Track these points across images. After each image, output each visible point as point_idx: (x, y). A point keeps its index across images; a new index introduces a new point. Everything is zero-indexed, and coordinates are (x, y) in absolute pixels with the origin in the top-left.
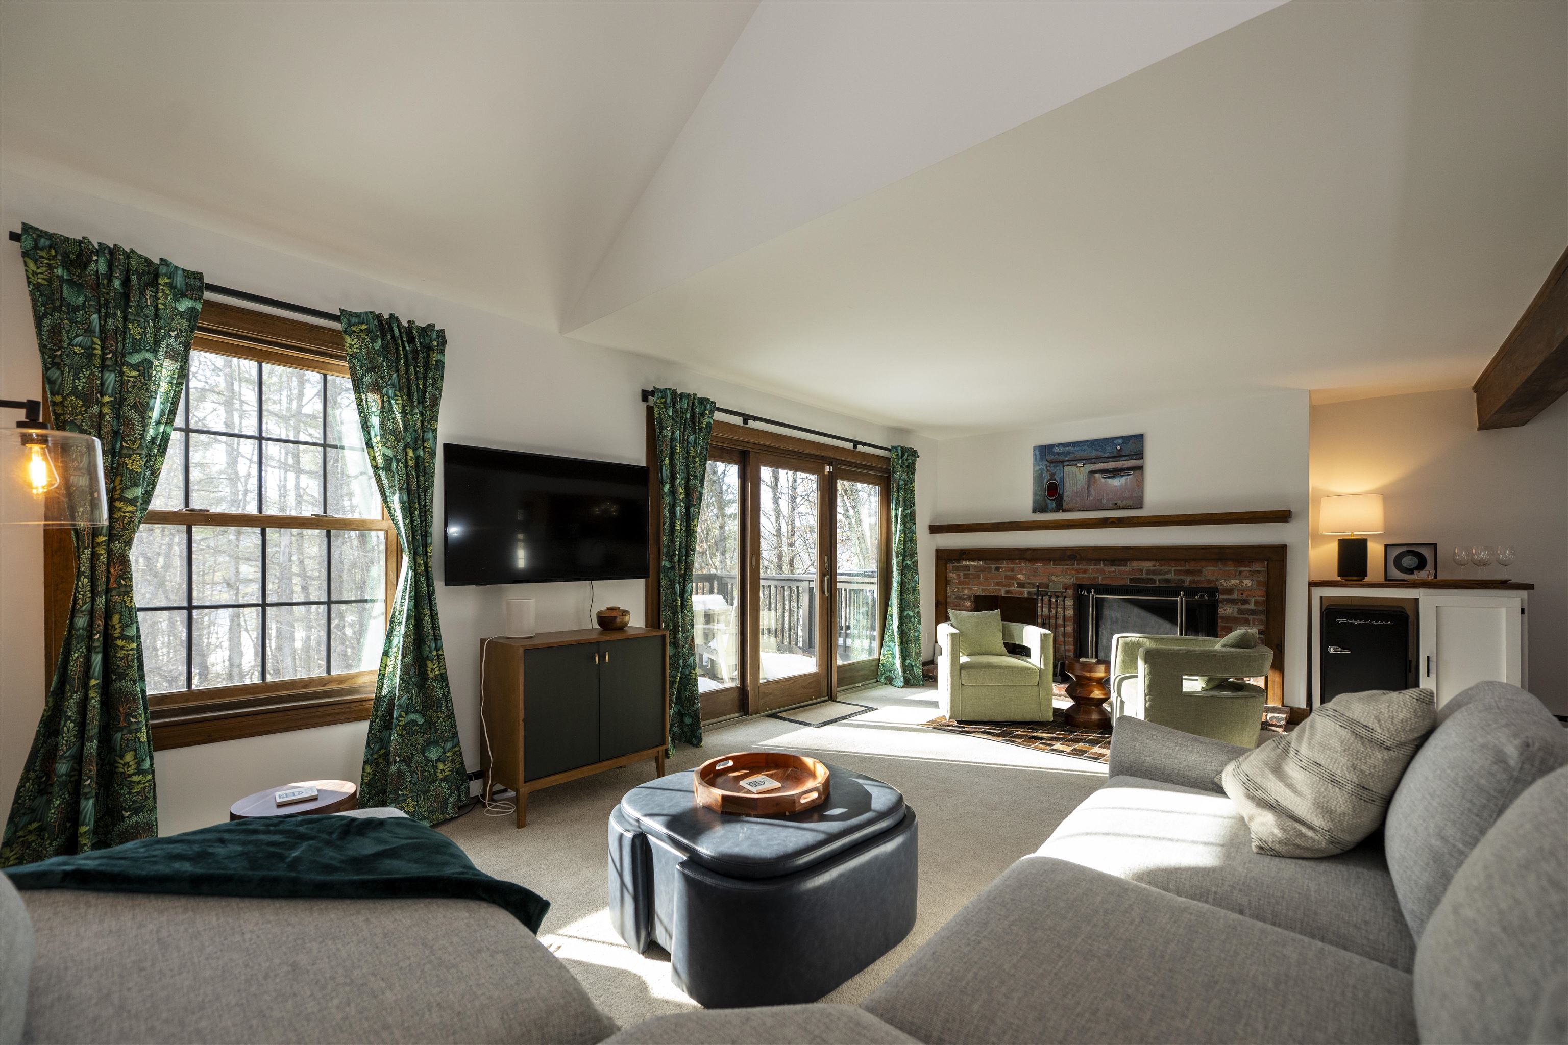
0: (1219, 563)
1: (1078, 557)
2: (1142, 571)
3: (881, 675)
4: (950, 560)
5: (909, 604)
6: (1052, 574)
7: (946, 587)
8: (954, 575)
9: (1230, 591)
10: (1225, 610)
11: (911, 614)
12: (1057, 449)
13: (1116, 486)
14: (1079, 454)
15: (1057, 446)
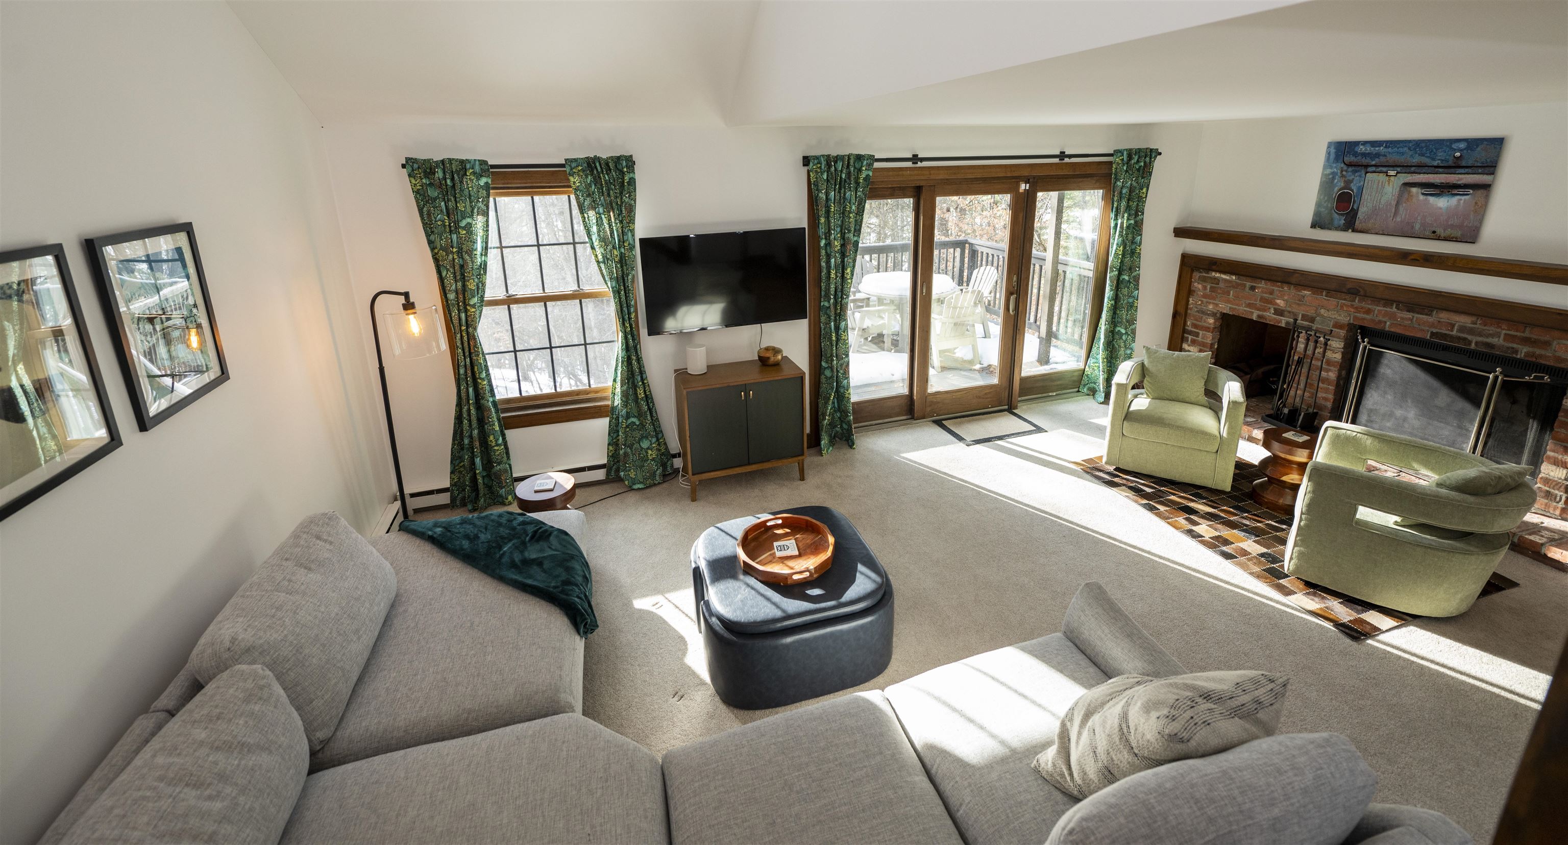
1: (1362, 293)
2: (1452, 325)
4: (1198, 269)
6: (1322, 307)
7: (1188, 297)
8: (1200, 286)
11: (1125, 331)
12: (1362, 148)
13: (1440, 208)
14: (1394, 158)
15: (1362, 144)
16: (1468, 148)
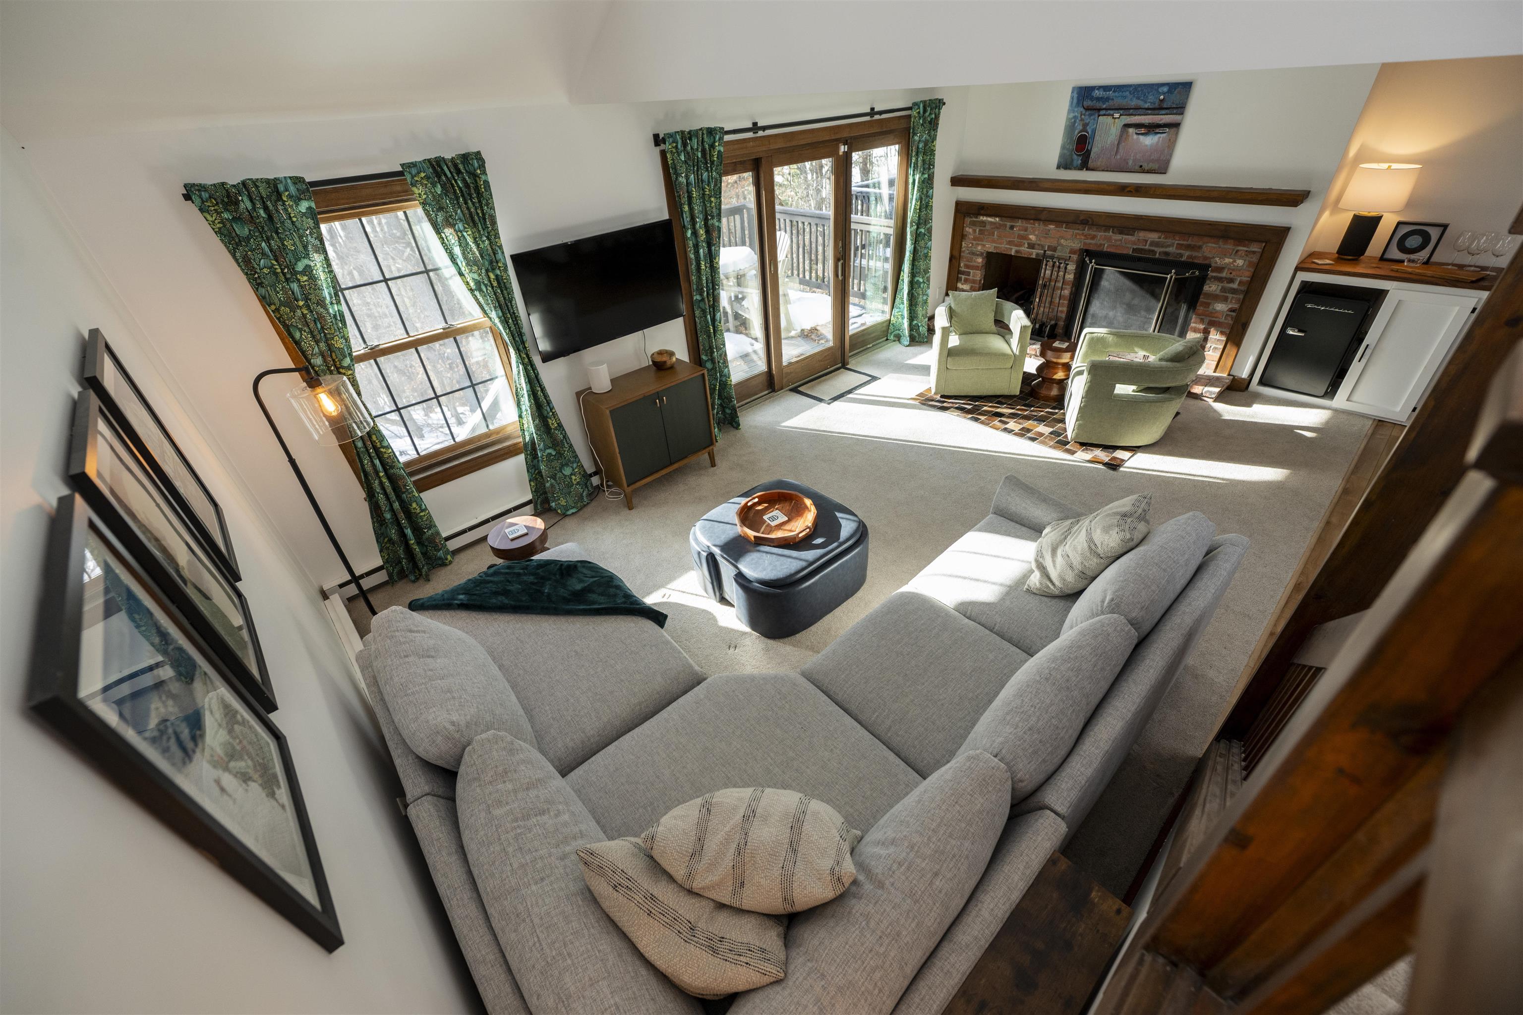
0: (1221, 240)
1: (1090, 223)
2: (1146, 241)
3: (891, 333)
4: (969, 214)
5: (920, 269)
6: (1062, 238)
7: (962, 241)
8: (971, 230)
9: (1220, 269)
10: (1210, 287)
11: (921, 280)
12: (1097, 93)
13: (1147, 146)
14: (1118, 101)
15: (1097, 89)
16: (1169, 91)
